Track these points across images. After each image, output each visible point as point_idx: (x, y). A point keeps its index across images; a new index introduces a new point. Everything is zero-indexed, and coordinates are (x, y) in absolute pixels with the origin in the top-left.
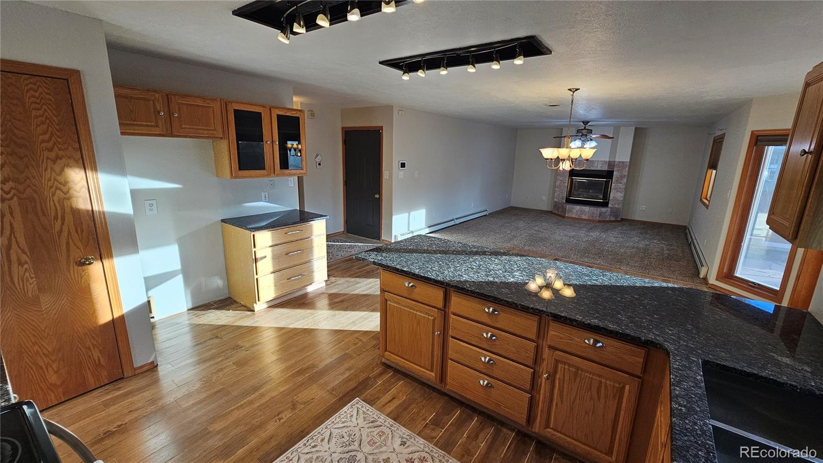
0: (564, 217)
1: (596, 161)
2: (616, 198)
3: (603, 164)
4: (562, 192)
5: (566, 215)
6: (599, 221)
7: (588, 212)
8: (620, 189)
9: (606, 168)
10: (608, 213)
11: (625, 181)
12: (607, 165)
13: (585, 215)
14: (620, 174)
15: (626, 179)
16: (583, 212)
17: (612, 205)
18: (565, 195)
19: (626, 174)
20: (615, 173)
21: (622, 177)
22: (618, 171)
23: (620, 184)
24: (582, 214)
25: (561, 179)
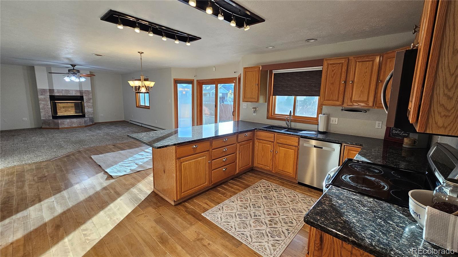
0: (58, 129)
1: (71, 90)
2: (89, 111)
3: (76, 92)
4: (47, 112)
5: (60, 127)
6: (86, 126)
7: (76, 122)
8: (90, 106)
9: (79, 94)
10: (88, 121)
11: (92, 101)
12: (79, 92)
13: (75, 124)
14: (88, 98)
15: (92, 100)
16: (72, 123)
17: (88, 115)
18: (50, 114)
19: (91, 97)
20: (84, 97)
21: (90, 99)
22: (86, 95)
23: (89, 104)
24: (72, 124)
25: (43, 103)
